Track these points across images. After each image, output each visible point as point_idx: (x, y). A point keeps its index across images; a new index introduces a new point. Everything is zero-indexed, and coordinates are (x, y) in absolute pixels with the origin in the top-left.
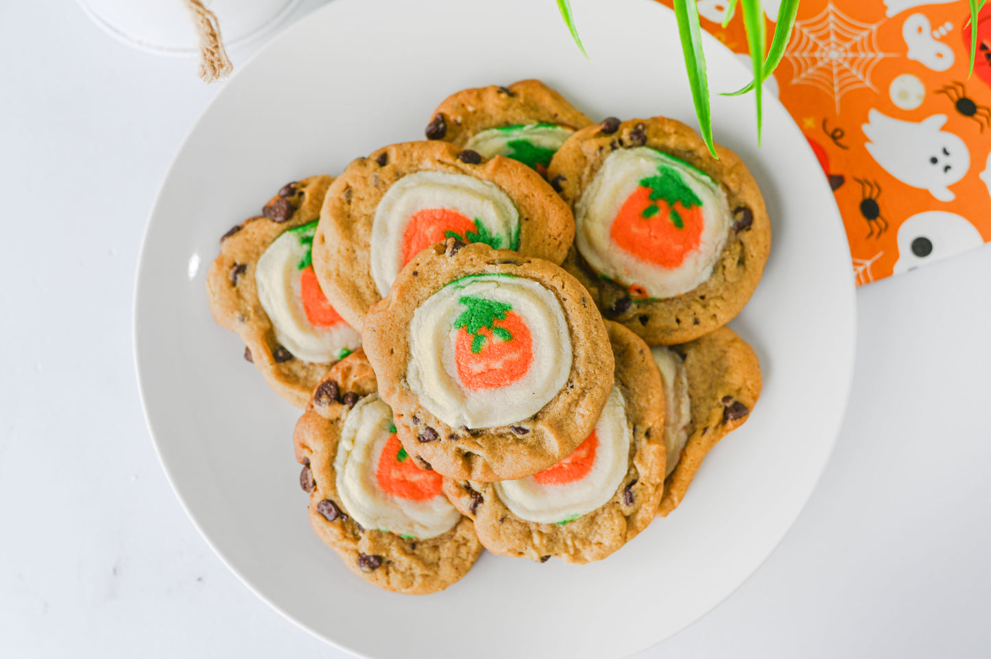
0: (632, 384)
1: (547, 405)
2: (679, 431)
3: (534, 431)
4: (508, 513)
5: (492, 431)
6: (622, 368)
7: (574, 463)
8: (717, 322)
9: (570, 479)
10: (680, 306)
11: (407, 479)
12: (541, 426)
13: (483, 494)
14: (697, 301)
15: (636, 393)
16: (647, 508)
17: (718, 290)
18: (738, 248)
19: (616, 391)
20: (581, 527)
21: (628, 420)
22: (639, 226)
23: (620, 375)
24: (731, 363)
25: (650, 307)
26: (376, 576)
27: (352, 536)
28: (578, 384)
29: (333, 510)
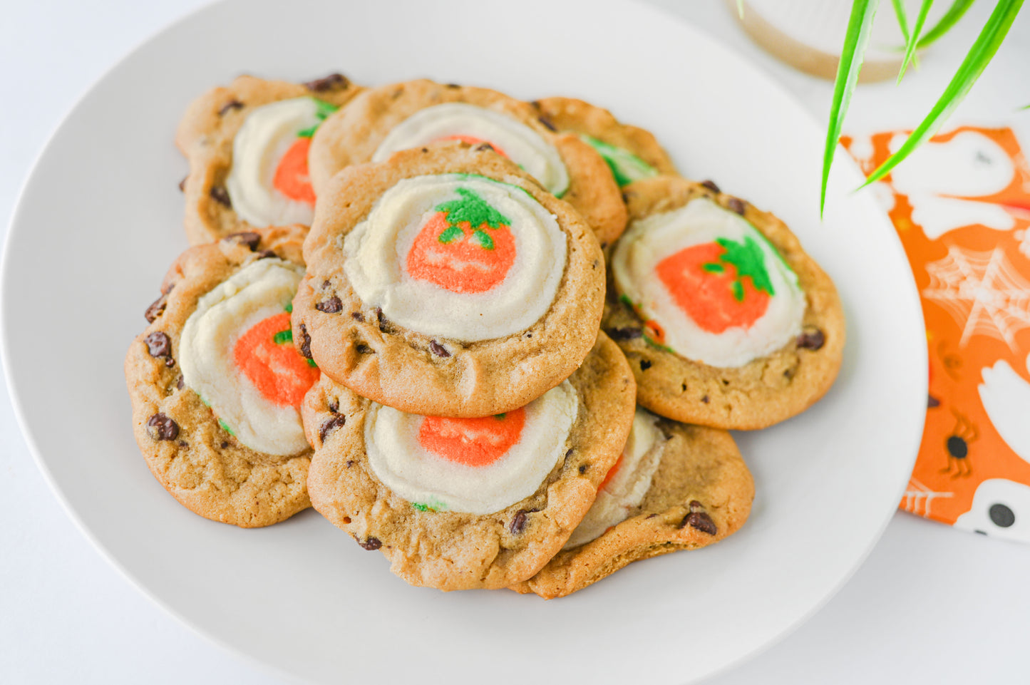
0: (596, 408)
1: (488, 341)
2: (619, 506)
3: (456, 360)
4: (363, 459)
5: (406, 336)
6: (594, 386)
7: (478, 444)
8: (729, 417)
9: (462, 459)
10: (696, 373)
11: (270, 366)
12: (468, 358)
13: (347, 418)
14: (718, 382)
15: (595, 419)
16: (534, 552)
17: (748, 383)
18: (793, 360)
19: (573, 400)
20: (441, 524)
21: (569, 439)
22: (693, 272)
23: (587, 391)
24: (721, 478)
25: (660, 354)
26: (158, 451)
27: (163, 388)
28: (538, 337)
29: (163, 346)
